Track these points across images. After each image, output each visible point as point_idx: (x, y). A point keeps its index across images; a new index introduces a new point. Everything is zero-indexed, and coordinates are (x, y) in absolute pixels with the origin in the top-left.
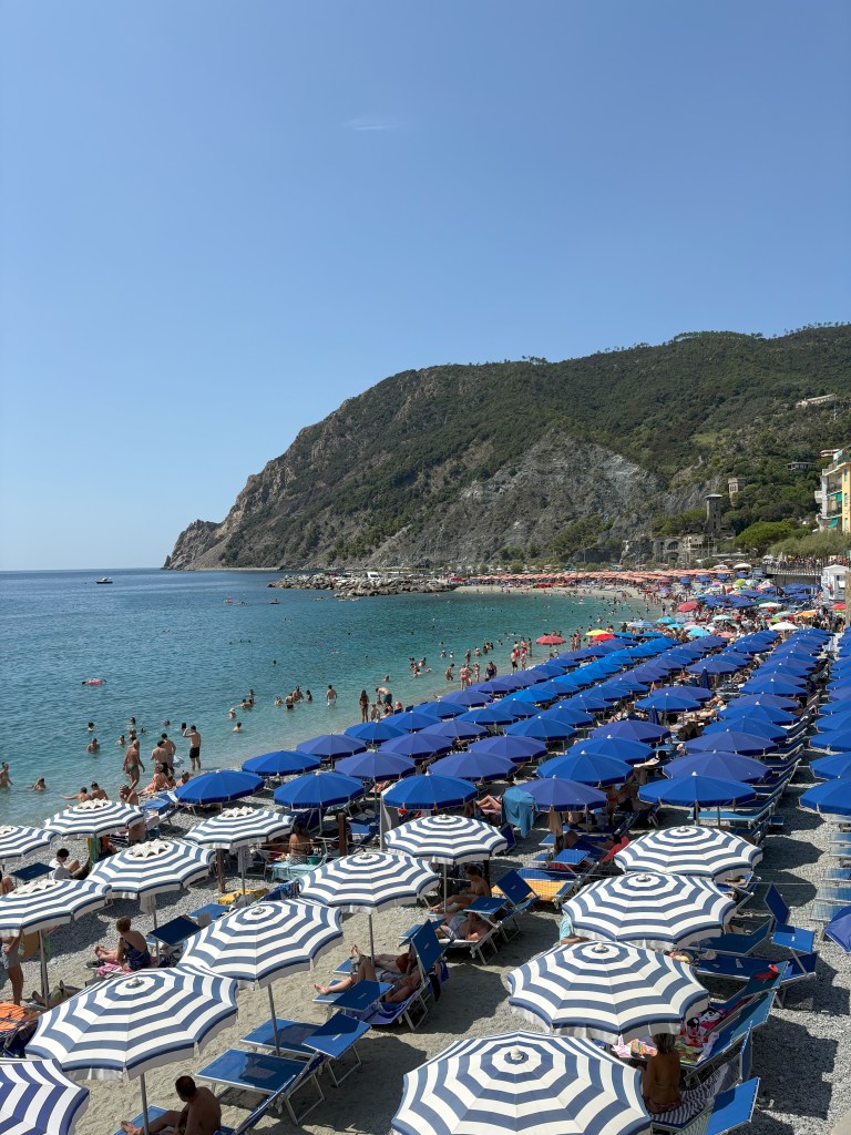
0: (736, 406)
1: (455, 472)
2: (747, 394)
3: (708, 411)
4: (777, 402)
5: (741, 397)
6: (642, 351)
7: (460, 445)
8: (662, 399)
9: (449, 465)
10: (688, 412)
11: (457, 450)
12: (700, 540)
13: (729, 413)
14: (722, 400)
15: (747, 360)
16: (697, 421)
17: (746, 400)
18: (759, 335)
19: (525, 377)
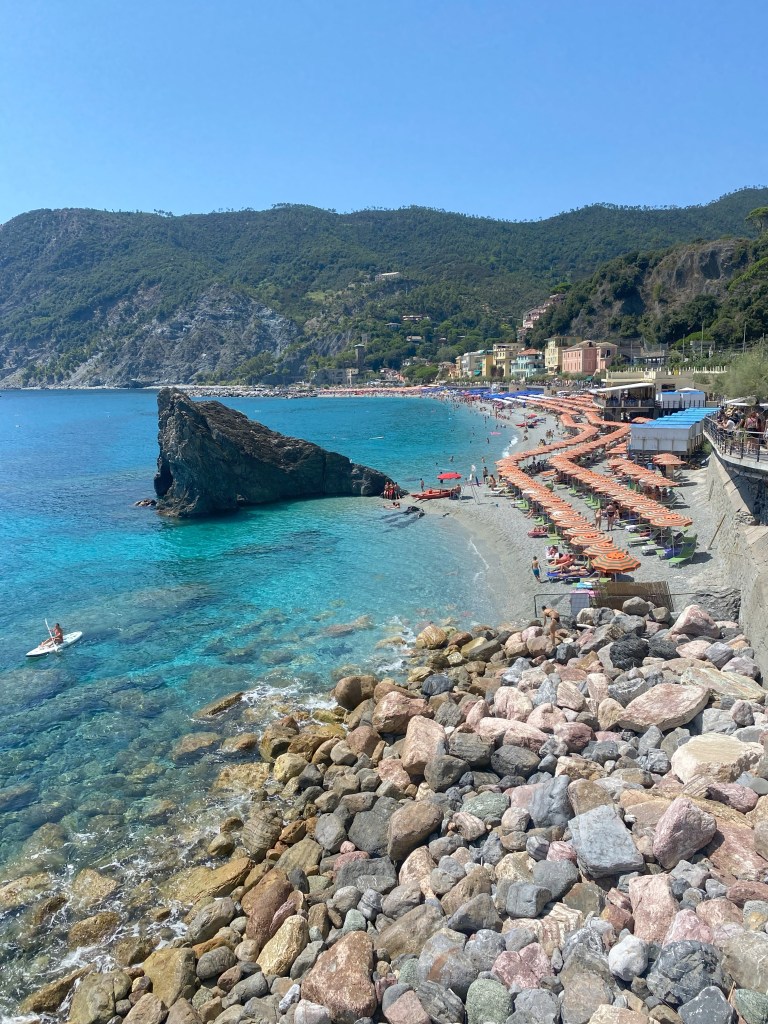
0: (333, 273)
1: (129, 312)
2: (340, 265)
3: (314, 275)
4: (361, 273)
5: (336, 266)
6: (249, 215)
7: (128, 288)
8: (276, 259)
9: (122, 305)
10: (300, 275)
11: (128, 292)
12: (356, 371)
13: (329, 278)
14: (322, 267)
15: (331, 233)
16: (307, 282)
17: (340, 269)
18: (334, 210)
19: (162, 230)
